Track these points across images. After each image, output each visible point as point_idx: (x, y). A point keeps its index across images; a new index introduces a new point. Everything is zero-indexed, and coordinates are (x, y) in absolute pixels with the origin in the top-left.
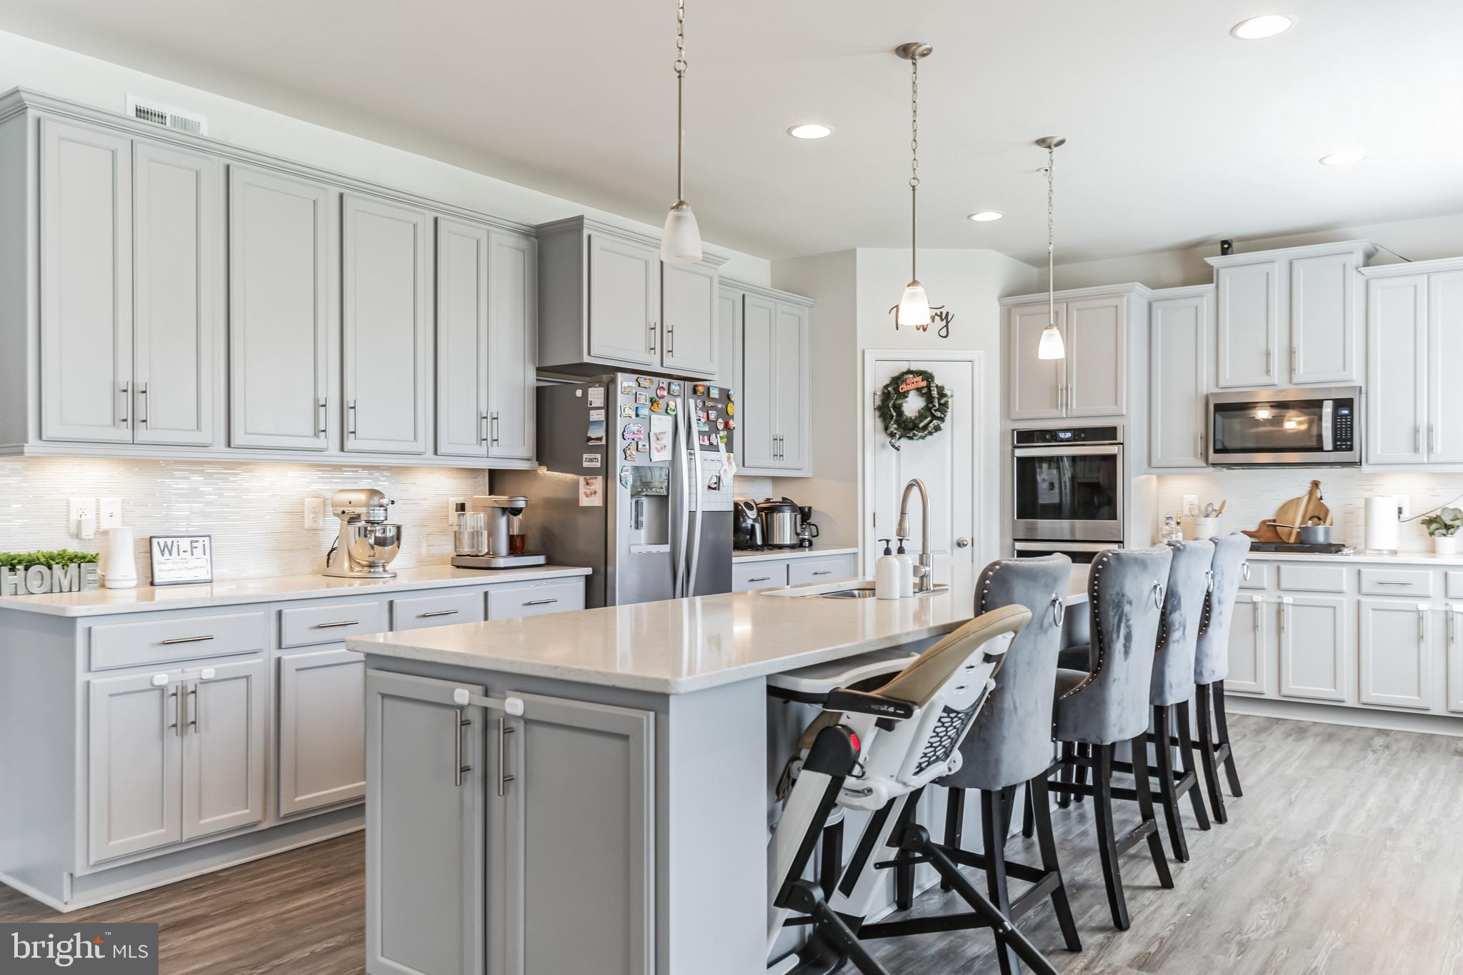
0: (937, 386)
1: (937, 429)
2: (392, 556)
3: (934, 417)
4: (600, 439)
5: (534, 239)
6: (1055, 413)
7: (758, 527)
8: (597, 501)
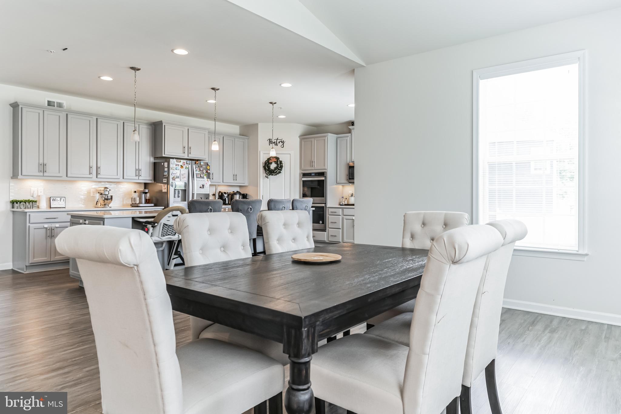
0: (280, 161)
1: (280, 172)
2: (110, 203)
3: (279, 169)
4: (166, 175)
5: (153, 126)
6: (311, 168)
7: (227, 199)
8: (165, 191)
